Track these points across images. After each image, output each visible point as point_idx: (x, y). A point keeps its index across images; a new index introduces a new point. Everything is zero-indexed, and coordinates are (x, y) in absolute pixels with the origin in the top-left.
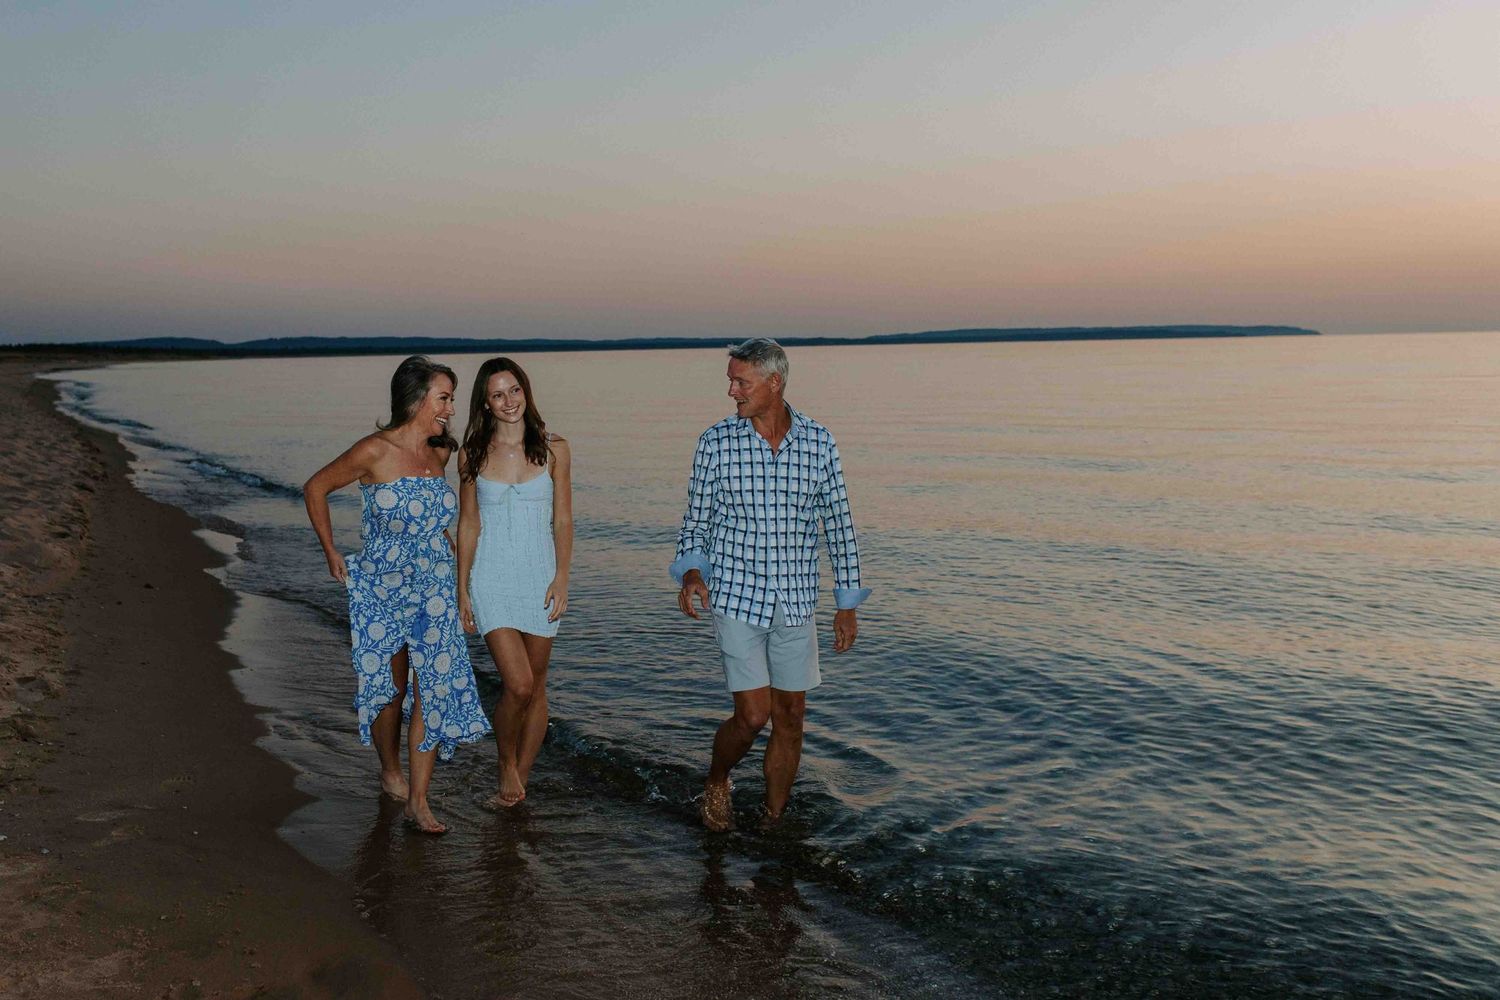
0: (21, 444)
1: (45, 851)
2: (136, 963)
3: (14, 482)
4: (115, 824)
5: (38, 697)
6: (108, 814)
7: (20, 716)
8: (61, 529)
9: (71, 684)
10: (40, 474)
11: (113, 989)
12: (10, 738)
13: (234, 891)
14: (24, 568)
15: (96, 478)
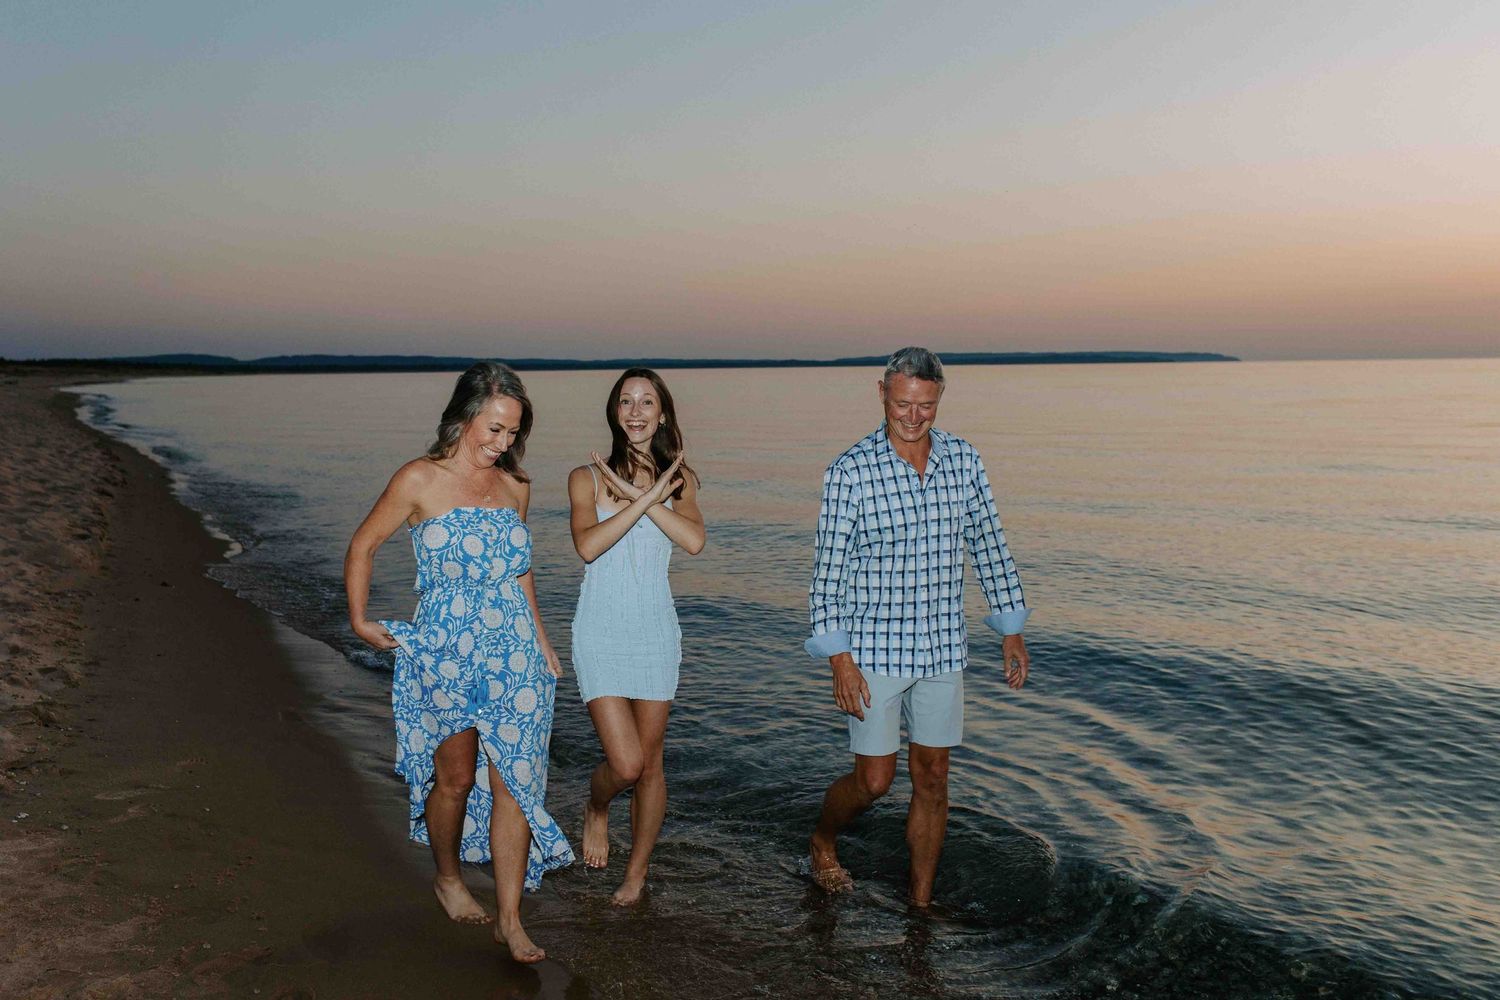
0: (44, 452)
1: (65, 827)
2: (150, 929)
3: (36, 487)
4: (131, 802)
5: (59, 685)
6: (124, 793)
7: (43, 704)
8: (81, 531)
9: (92, 675)
10: (62, 480)
11: (129, 952)
12: (32, 723)
13: (242, 862)
14: (46, 567)
15: (115, 484)
